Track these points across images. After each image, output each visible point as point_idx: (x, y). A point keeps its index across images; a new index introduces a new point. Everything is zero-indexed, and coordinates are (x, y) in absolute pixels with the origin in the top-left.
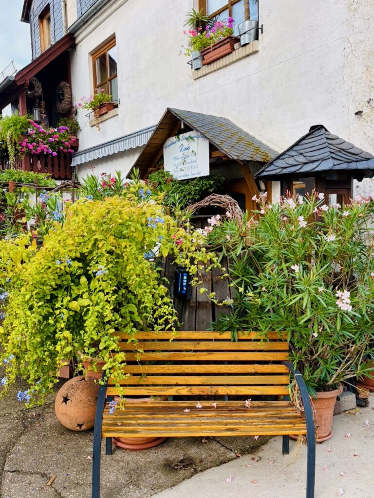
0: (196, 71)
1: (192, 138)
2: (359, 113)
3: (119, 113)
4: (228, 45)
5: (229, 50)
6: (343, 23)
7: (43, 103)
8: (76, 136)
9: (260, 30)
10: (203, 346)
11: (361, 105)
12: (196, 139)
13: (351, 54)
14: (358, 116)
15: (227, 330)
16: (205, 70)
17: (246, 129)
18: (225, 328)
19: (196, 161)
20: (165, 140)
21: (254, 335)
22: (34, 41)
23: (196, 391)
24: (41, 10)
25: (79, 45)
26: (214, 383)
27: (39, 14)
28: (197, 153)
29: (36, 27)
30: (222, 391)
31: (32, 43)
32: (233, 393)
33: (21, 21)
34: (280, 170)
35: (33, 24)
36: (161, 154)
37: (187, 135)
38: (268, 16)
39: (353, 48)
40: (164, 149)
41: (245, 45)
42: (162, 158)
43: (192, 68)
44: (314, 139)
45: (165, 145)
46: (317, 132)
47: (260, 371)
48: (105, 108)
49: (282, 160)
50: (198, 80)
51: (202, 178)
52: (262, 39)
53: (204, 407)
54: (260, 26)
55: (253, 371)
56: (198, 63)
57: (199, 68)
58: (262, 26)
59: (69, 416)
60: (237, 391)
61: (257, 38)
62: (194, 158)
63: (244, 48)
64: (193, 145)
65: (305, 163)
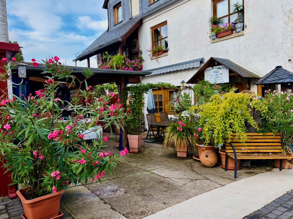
0: (213, 40)
1: (220, 68)
2: (290, 60)
3: (168, 55)
4: (230, 31)
5: (231, 33)
6: (282, 28)
7: (127, 49)
8: (141, 64)
9: (245, 27)
10: (254, 137)
11: (290, 58)
12: (222, 69)
13: (286, 39)
14: (289, 61)
15: (261, 132)
16: (217, 40)
17: (238, 64)
18: (260, 132)
19: (222, 77)
20: (206, 69)
21: (270, 134)
22: (109, 18)
23: (253, 151)
24: (115, 4)
25: (144, 24)
26: (258, 149)
27: (113, 6)
28: (222, 74)
29: (111, 11)
30: (261, 151)
31: (108, 19)
32: (265, 152)
33: (103, 8)
34: (270, 82)
35: (109, 10)
36: (203, 74)
37: (218, 67)
38: (249, 22)
39: (287, 37)
40: (205, 72)
41: (238, 32)
42: (204, 75)
43: (210, 38)
44: (279, 71)
45: (206, 70)
46: (280, 68)
47: (272, 145)
48: (161, 52)
49: (269, 79)
50: (213, 44)
51: (225, 83)
52: (246, 30)
53: (258, 155)
54: (245, 25)
55: (270, 145)
56: (215, 37)
57: (215, 39)
58: (246, 25)
59: (209, 161)
60: (266, 151)
61: (243, 29)
62: (221, 76)
63: (238, 33)
64: (221, 71)
65: (279, 80)
